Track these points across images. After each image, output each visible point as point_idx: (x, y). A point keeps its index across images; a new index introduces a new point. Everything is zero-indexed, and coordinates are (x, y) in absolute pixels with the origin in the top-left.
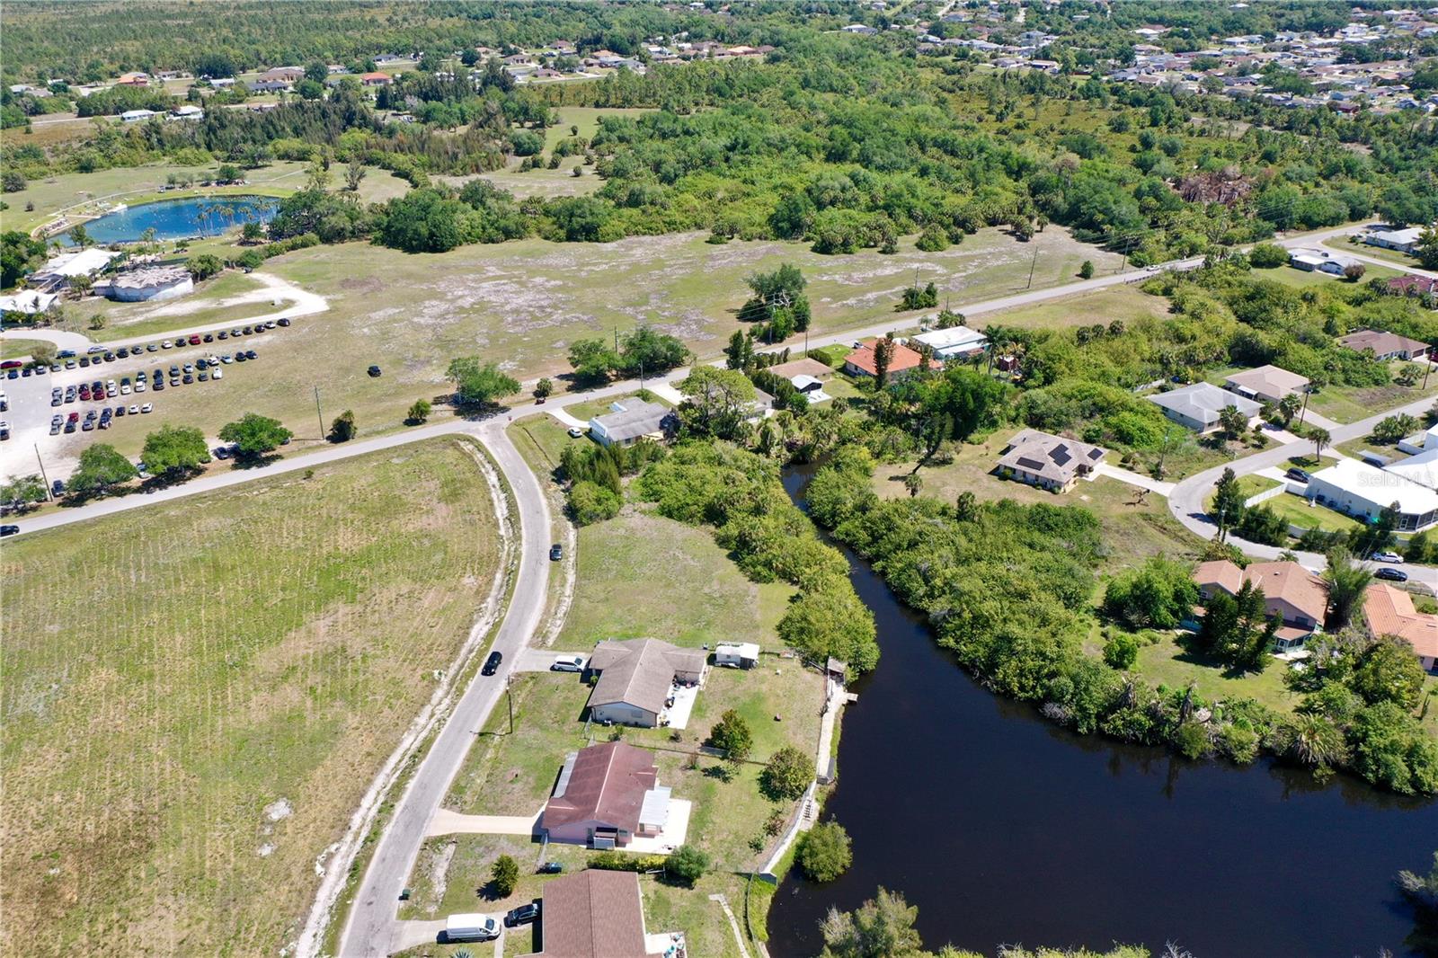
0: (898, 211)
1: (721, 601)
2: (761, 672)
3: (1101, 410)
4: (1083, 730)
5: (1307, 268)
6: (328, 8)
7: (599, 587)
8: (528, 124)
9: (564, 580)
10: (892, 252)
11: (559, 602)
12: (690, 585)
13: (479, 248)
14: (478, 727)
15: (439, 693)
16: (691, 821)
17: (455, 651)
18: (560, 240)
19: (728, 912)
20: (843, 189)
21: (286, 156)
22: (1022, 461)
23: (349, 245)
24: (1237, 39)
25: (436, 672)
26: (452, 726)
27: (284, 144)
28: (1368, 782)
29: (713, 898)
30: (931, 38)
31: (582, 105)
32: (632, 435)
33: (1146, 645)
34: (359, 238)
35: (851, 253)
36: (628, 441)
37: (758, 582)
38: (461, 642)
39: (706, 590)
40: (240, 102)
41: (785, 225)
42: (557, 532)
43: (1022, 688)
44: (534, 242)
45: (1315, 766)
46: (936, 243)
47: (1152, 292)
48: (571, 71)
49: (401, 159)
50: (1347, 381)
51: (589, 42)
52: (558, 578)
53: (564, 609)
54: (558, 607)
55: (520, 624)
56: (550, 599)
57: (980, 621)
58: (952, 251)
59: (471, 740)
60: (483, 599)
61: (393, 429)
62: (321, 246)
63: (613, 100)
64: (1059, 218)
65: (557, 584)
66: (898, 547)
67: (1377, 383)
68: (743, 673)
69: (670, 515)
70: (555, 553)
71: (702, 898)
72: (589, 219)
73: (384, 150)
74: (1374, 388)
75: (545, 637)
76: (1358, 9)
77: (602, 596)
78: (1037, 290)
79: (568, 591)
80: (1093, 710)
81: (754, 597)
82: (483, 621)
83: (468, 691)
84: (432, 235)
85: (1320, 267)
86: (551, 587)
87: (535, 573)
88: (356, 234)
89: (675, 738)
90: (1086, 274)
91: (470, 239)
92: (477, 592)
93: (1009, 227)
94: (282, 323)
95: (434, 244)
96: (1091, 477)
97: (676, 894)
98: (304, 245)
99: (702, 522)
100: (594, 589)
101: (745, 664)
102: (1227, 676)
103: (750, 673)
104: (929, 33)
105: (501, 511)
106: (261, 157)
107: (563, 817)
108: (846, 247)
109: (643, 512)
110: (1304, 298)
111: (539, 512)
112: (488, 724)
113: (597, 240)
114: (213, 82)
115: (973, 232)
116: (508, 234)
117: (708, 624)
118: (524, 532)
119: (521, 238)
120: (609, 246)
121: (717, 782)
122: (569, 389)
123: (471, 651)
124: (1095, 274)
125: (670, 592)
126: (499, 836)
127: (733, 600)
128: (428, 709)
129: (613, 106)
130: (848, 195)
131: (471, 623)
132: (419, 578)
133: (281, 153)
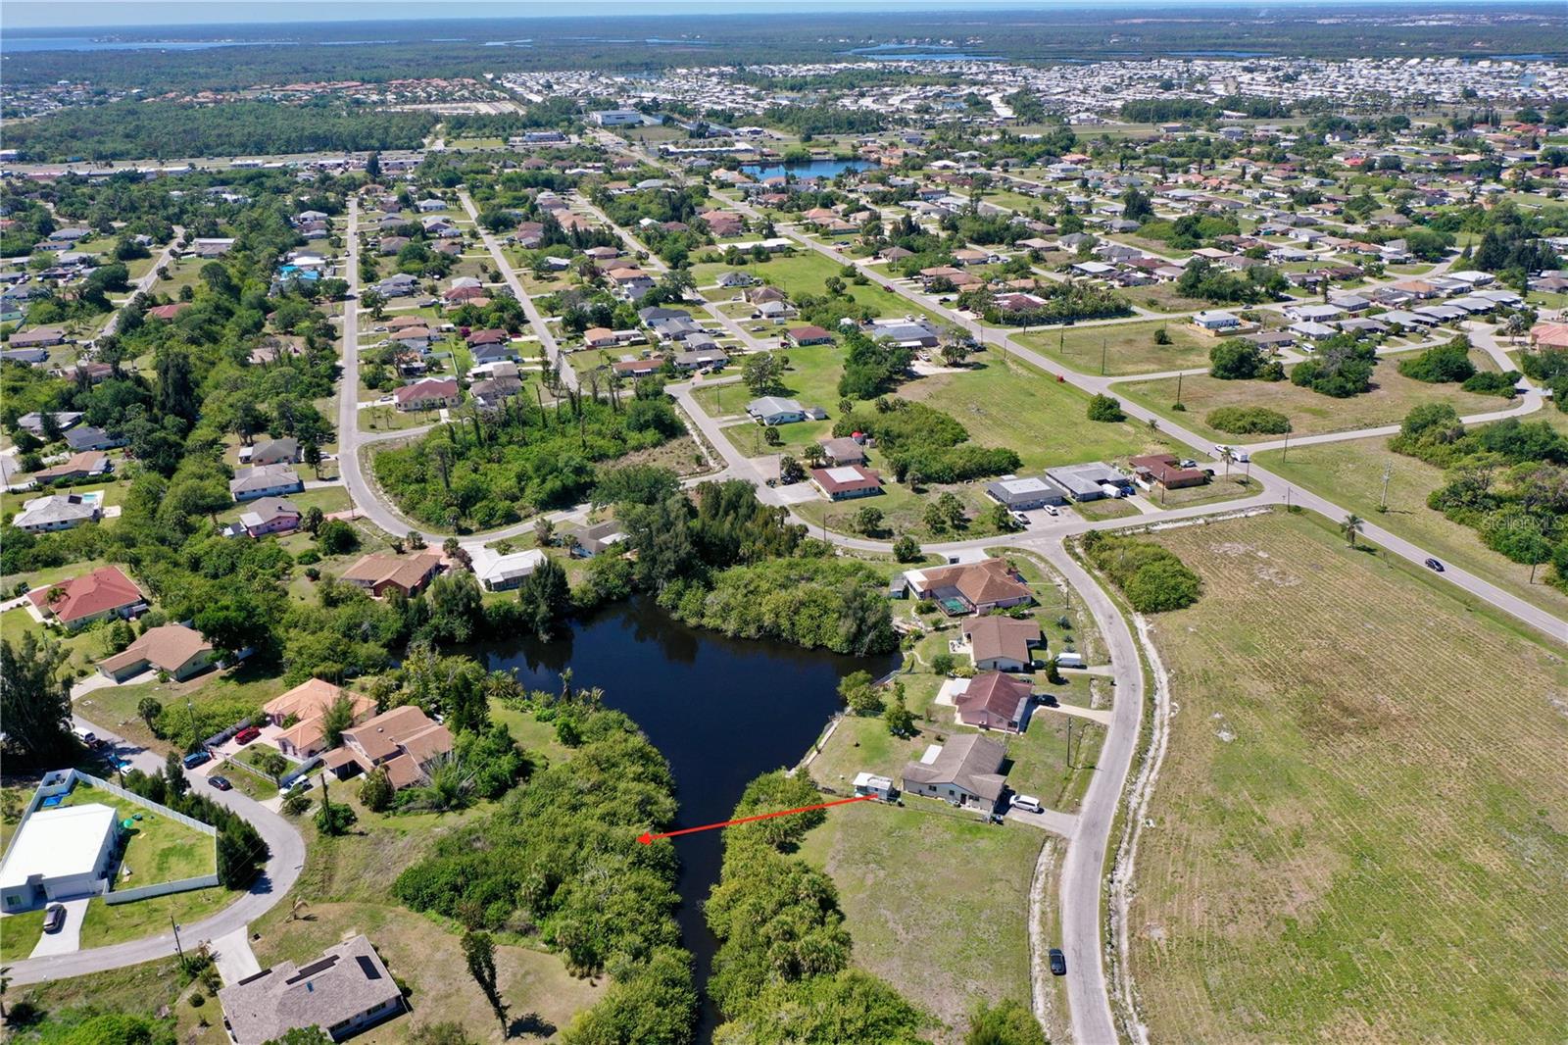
1: (870, 857)
7: (999, 898)
9: (1043, 923)
11: (1044, 890)
12: (897, 883)
14: (1097, 777)
15: (1143, 811)
16: (936, 694)
25: (1152, 825)
26: (1119, 778)
37: (823, 878)
38: (1140, 855)
39: (882, 874)
52: (1050, 924)
53: (1039, 885)
54: (1046, 883)
55: (1082, 866)
56: (1056, 896)
59: (1100, 764)
60: (1132, 908)
65: (1050, 916)
75: (1055, 849)
77: (997, 886)
79: (1036, 909)
81: (833, 858)
83: (1116, 804)
86: (1057, 911)
87: (1079, 935)
89: (939, 739)
92: (1142, 914)
100: (1005, 896)
112: (1090, 775)
117: (889, 834)
123: (1127, 852)
128: (1147, 798)
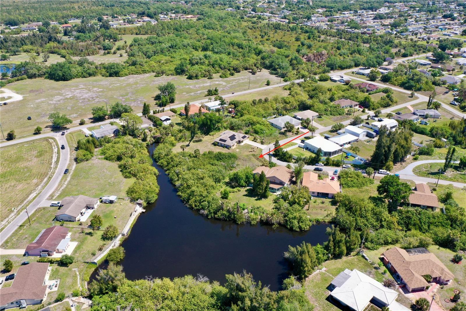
0: (216, 66)
1: (112, 184)
2: (116, 204)
3: (252, 124)
4: (210, 217)
5: (335, 81)
6: (60, 3)
7: (76, 181)
8: (111, 40)
9: (66, 180)
10: (211, 78)
11: (62, 186)
12: (104, 180)
13: (80, 79)
14: (20, 224)
15: (13, 214)
16: (76, 248)
17: (22, 201)
18: (107, 77)
19: (78, 273)
20: (200, 59)
21: (26, 51)
22: (221, 140)
23: (37, 79)
24: (346, 12)
25: (13, 208)
26: (12, 224)
27: (25, 47)
28: (288, 228)
29: (73, 269)
30: (252, 12)
31: (132, 34)
32: (103, 135)
33: (236, 192)
34: (41, 77)
35: (198, 79)
36: (102, 137)
37: (126, 178)
38: (25, 199)
39: (109, 181)
40: (18, 34)
41: (179, 71)
42: (70, 165)
43: (196, 206)
44: (99, 77)
45: (273, 224)
46: (225, 76)
47: (286, 89)
48: (133, 23)
49: (63, 52)
50: (331, 114)
51: (141, 14)
52: (64, 179)
53: (63, 188)
54: (60, 188)
55: (46, 193)
56: (59, 185)
57: (189, 187)
58: (231, 78)
59: (17, 227)
60: (38, 186)
61: (29, 136)
62: (28, 80)
63: (142, 33)
64: (267, 68)
65: (63, 181)
66: (174, 166)
67: (340, 114)
68: (110, 204)
69: (107, 159)
70: (66, 171)
71: (70, 270)
72: (116, 69)
73: (59, 49)
74: (339, 116)
75: (53, 197)
76: (387, 3)
77: (76, 184)
78: (252, 89)
79: (66, 183)
80: (212, 211)
81: (123, 182)
82: (35, 193)
83: (21, 213)
84: (63, 75)
85: (339, 81)
86: (61, 182)
87: (57, 178)
88: (40, 76)
89: (81, 224)
90: (268, 84)
91: (77, 76)
92: (36, 184)
93: (251, 71)
94: (5, 104)
95: (64, 78)
96: (242, 144)
97: (63, 269)
98: (22, 79)
99: (116, 161)
100: (74, 182)
101: (111, 202)
102: (256, 200)
103: (112, 205)
104: (252, 11)
105: (54, 159)
106: (17, 51)
107: (32, 248)
108: (197, 77)
109: (99, 159)
110: (328, 90)
111: (66, 160)
112: (24, 223)
113: (119, 76)
114: (11, 27)
115: (239, 72)
116: (90, 75)
117: (106, 191)
118: (59, 166)
119: (94, 76)
120: (122, 78)
121: (89, 236)
122: (92, 122)
124: (271, 84)
125: (98, 182)
126: (13, 255)
127: (116, 184)
128: (7, 219)
129: (142, 34)
130: (202, 61)
131: (31, 193)
132: (19, 181)
133: (25, 50)
